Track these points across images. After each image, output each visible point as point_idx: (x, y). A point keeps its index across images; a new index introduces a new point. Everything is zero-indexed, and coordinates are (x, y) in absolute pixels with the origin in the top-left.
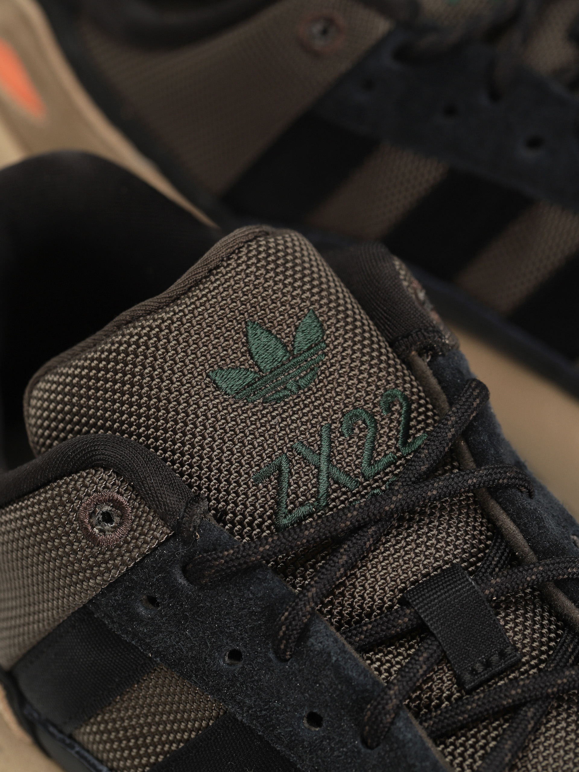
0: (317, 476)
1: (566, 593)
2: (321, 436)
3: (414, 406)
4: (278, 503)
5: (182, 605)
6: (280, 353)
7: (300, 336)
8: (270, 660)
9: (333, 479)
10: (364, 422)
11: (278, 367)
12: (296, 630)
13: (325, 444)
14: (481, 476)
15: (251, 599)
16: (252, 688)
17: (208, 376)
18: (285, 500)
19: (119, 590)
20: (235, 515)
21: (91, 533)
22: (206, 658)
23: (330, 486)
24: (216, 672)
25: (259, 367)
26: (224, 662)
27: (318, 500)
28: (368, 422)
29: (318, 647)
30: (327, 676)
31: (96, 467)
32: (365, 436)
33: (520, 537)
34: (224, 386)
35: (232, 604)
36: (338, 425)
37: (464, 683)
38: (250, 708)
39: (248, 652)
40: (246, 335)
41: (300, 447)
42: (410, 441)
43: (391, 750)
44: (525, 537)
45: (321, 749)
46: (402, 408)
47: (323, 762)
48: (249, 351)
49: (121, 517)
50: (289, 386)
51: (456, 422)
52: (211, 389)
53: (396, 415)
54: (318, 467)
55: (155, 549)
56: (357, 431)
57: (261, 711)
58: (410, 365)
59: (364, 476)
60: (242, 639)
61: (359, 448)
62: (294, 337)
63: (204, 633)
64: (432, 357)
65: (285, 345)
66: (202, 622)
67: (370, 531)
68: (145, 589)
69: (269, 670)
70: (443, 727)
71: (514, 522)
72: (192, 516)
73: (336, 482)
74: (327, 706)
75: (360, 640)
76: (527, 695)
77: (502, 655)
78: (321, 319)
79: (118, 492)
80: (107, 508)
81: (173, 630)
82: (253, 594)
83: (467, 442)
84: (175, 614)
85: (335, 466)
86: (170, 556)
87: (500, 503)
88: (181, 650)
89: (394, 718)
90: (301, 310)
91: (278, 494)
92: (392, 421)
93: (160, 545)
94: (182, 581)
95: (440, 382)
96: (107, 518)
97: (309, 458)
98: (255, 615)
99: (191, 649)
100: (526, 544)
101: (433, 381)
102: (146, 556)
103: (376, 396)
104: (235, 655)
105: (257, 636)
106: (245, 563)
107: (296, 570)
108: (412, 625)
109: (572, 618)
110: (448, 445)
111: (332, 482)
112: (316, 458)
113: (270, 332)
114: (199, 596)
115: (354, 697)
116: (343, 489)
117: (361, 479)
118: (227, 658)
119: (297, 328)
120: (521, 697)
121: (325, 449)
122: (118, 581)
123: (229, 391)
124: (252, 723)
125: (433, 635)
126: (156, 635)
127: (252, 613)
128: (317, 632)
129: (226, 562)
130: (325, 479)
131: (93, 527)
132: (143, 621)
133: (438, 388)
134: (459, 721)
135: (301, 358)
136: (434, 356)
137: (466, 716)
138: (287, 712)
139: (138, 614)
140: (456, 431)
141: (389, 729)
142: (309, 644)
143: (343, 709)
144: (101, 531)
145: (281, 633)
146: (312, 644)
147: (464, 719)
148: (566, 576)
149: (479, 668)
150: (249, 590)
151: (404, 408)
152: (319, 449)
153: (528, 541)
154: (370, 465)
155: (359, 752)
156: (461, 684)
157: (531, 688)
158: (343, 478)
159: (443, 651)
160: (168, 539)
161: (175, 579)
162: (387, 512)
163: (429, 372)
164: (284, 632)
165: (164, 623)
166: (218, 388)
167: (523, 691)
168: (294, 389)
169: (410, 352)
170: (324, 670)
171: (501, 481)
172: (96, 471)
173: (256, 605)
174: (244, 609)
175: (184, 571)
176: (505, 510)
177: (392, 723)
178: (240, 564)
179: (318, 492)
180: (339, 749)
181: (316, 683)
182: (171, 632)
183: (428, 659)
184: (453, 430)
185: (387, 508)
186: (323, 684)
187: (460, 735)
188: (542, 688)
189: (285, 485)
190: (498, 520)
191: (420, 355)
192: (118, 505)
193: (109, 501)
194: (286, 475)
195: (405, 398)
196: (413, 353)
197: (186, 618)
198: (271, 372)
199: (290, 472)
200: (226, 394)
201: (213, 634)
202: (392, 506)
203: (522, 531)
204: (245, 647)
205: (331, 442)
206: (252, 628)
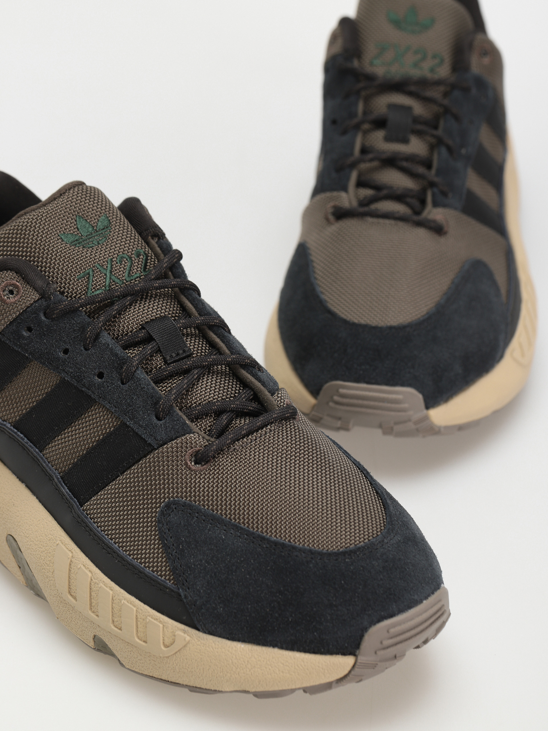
0: (105, 278)
1: (213, 332)
2: (107, 262)
3: (149, 258)
4: (88, 288)
5: (43, 329)
6: (90, 229)
7: (99, 224)
8: (82, 351)
9: (112, 280)
10: (127, 260)
11: (89, 235)
12: (94, 334)
13: (109, 266)
14: (178, 282)
15: (74, 324)
16: (73, 364)
17: (58, 236)
18: (90, 287)
19: (15, 324)
20: (68, 293)
21: (3, 299)
22: (53, 352)
23: (111, 282)
24: (57, 358)
25: (81, 234)
26: (61, 354)
27: (105, 288)
28: (129, 260)
29: (104, 342)
30: (107, 354)
31: (7, 270)
32: (127, 265)
33: (194, 310)
34: (65, 240)
35: (66, 327)
36: (115, 259)
37: (167, 360)
38: (72, 373)
39: (72, 348)
40: (76, 221)
41: (98, 266)
42: (147, 270)
43: (134, 383)
44: (196, 310)
45: (103, 387)
46: (144, 257)
47: (104, 392)
48: (77, 228)
49: (18, 292)
50: (94, 242)
51: (168, 261)
52: (60, 241)
53: (141, 260)
54: (106, 275)
55: (32, 304)
56: (123, 263)
57: (76, 374)
58: (148, 243)
59: (126, 280)
60: (69, 343)
61: (124, 269)
62: (97, 224)
63: (52, 341)
64: (158, 240)
65: (93, 227)
66: (52, 336)
67: (128, 298)
68: (27, 323)
69: (81, 354)
70: (157, 377)
71: (192, 303)
72: (50, 288)
73: (114, 281)
74: (106, 368)
75: (122, 343)
76: (194, 365)
77: (184, 351)
78: (109, 218)
79: (16, 281)
80: (11, 288)
81: (39, 341)
82: (76, 321)
83: (172, 273)
84: (40, 334)
85: (114, 275)
86: (39, 307)
87: (185, 296)
88: (42, 350)
89: (136, 370)
90: (101, 213)
91: (88, 284)
92: (139, 261)
93: (35, 302)
94: (43, 318)
95: (161, 249)
96: (11, 292)
97: (102, 271)
98: (76, 331)
99: (46, 349)
100: (196, 313)
101: (158, 249)
102: (28, 307)
103: (133, 251)
104: (66, 352)
105: (76, 341)
106: (73, 307)
107: (95, 315)
108: (145, 337)
109: (215, 342)
110: (163, 270)
111: (112, 281)
112: (105, 272)
113: (87, 221)
114: (51, 324)
115: (119, 362)
116: (117, 285)
117: (125, 281)
118: (62, 353)
119: (98, 220)
120: (192, 365)
121: (109, 268)
122: (15, 320)
123: (67, 242)
124: (72, 380)
125: (154, 339)
126: (30, 344)
127: (74, 330)
128: (103, 336)
129: (64, 306)
130: (109, 279)
131: (4, 296)
132: (24, 338)
133: (160, 252)
134: (165, 375)
135: (100, 232)
136: (159, 239)
137: (167, 372)
138: (88, 372)
139: (23, 335)
140: (168, 265)
141: (134, 374)
142: (100, 340)
143: (114, 368)
144: (7, 298)
145: (87, 336)
146: (101, 341)
147: (167, 374)
148: (213, 323)
149: (174, 355)
150: (74, 319)
151: (145, 257)
152: (107, 268)
153: (197, 311)
154: (129, 276)
155: (120, 387)
156: (166, 362)
157: (196, 361)
158: (117, 280)
159: (159, 347)
160: (38, 300)
161: (41, 317)
162: (136, 290)
163: (156, 245)
164: (89, 335)
165: (34, 338)
166: (63, 241)
167: (193, 363)
168: (96, 244)
169: (148, 237)
170: (106, 351)
171: (186, 285)
172: (7, 272)
173: (77, 326)
174: (71, 329)
175: (45, 314)
176: (188, 299)
177: (135, 371)
178: (70, 308)
179: (105, 285)
180: (111, 386)
181: (102, 358)
182: (37, 342)
183: (152, 348)
184: (166, 264)
185: (136, 288)
186: (105, 358)
187: (164, 382)
188: (201, 362)
189: (91, 281)
190: (184, 303)
191: (153, 239)
192: (16, 287)
193: (13, 284)
194: (91, 277)
195: (145, 254)
196: (150, 237)
197: (44, 335)
198: (86, 236)
199: (93, 276)
200: (66, 243)
201: (56, 341)
202: (138, 288)
203: (195, 307)
204: (71, 346)
205: (112, 265)
206: (74, 337)
